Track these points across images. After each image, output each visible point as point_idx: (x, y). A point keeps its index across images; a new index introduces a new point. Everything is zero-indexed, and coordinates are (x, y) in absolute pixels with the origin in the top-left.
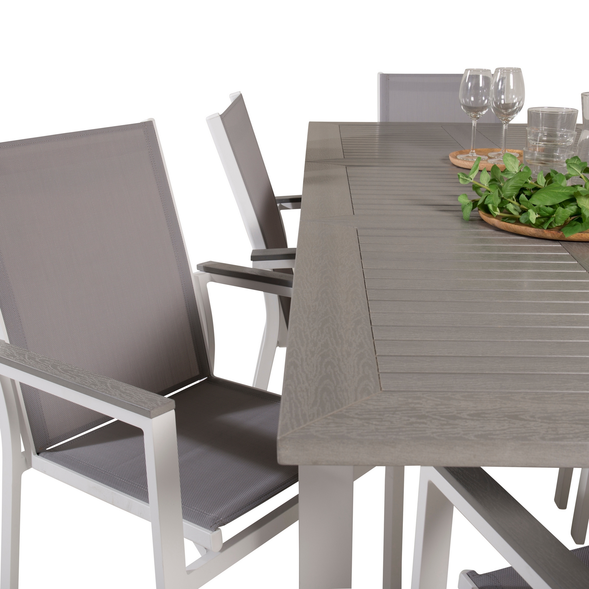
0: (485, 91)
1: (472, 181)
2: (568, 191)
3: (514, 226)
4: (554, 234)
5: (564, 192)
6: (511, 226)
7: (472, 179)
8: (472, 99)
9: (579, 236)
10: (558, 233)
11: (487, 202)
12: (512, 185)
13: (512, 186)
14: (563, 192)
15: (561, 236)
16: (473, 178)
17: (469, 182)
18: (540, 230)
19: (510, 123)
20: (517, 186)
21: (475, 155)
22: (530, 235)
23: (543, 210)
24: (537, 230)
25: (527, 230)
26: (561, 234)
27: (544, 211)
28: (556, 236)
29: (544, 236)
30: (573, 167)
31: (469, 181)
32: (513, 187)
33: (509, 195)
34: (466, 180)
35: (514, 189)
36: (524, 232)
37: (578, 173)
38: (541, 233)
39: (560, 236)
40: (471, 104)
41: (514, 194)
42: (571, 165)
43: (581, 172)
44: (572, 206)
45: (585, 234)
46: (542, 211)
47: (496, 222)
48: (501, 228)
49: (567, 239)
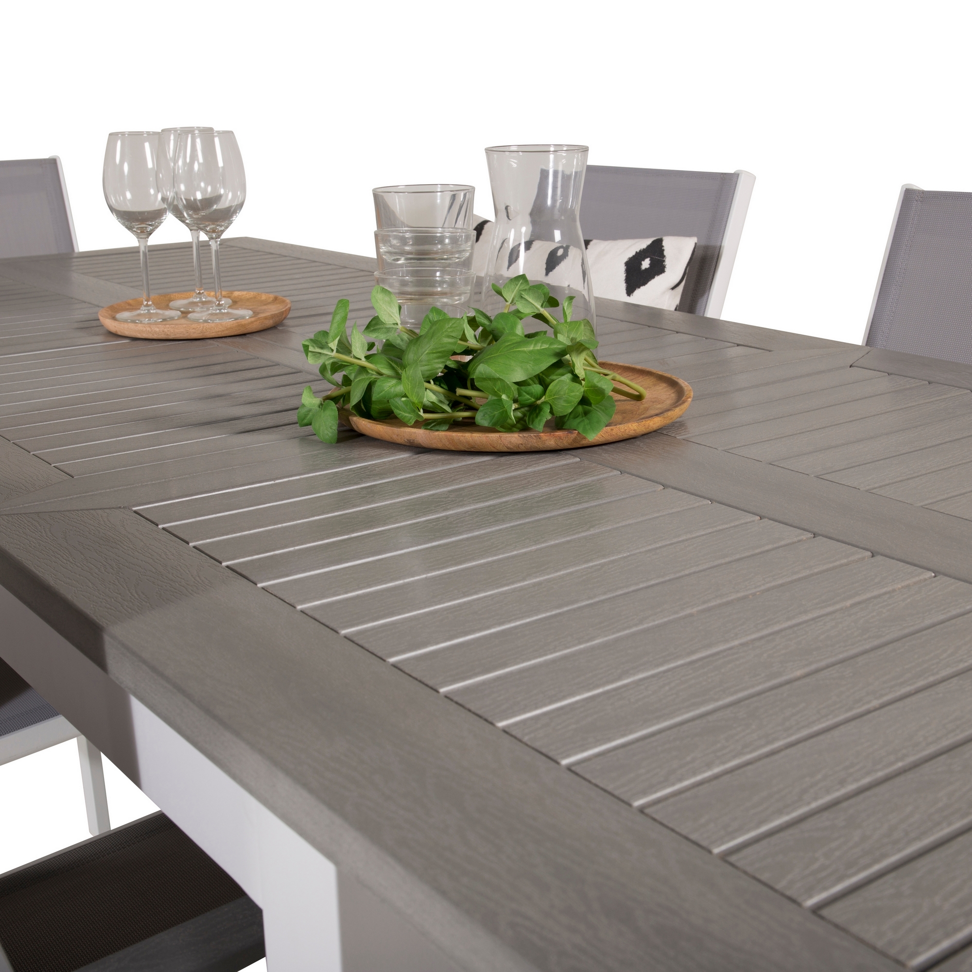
0: (161, 175)
1: (334, 354)
2: (547, 346)
3: (471, 437)
4: (560, 438)
5: (539, 348)
6: (462, 438)
7: (332, 350)
8: (129, 195)
9: (607, 432)
10: (569, 434)
11: (379, 394)
12: (433, 349)
13: (433, 353)
14: (538, 350)
15: (575, 440)
16: (334, 348)
17: (328, 357)
18: (532, 435)
19: (224, 236)
20: (444, 351)
21: (154, 310)
22: (509, 450)
23: (526, 392)
24: (524, 437)
25: (502, 439)
26: (575, 435)
27: (528, 394)
28: (565, 442)
29: (540, 446)
30: (526, 297)
31: (327, 355)
32: (435, 355)
33: (429, 372)
34: (319, 355)
35: (438, 358)
36: (495, 445)
37: (537, 308)
38: (535, 441)
39: (573, 440)
40: (129, 205)
41: (440, 368)
42: (523, 293)
43: (542, 306)
44: (563, 375)
45: (618, 426)
46: (525, 394)
47: (420, 435)
48: (434, 446)
49: (584, 443)
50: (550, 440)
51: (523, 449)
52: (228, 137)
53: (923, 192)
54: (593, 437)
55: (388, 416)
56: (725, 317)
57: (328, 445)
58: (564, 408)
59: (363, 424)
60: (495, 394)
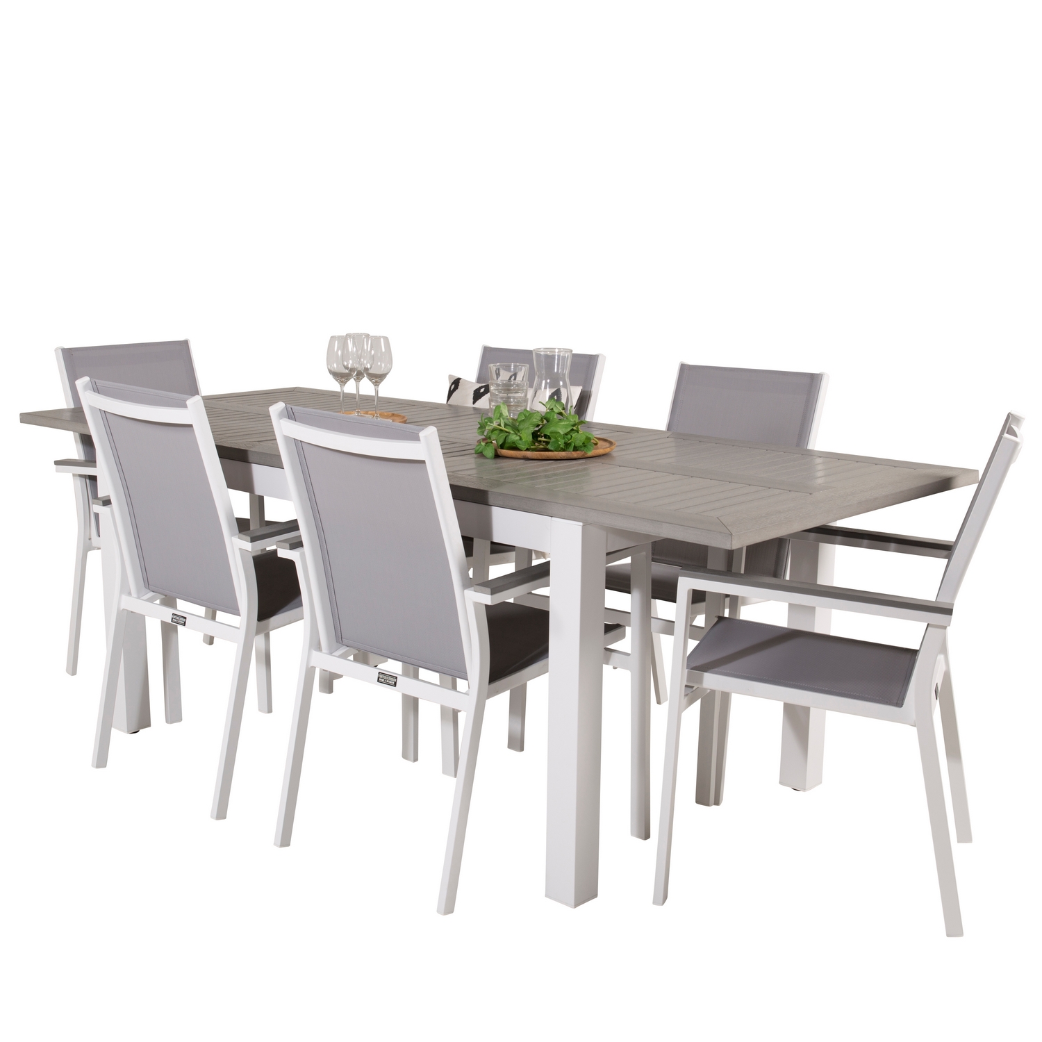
18: (569, 453)
22: (560, 459)
24: (567, 453)
25: (559, 454)
26: (583, 453)
28: (580, 455)
29: (572, 457)
36: (556, 456)
38: (570, 455)
47: (529, 454)
48: (533, 458)
49: (586, 456)
50: (575, 454)
51: (565, 458)
52: (386, 339)
53: (689, 365)
54: (590, 454)
55: (514, 448)
56: (595, 420)
57: (491, 459)
58: (579, 443)
59: (504, 452)
60: (556, 438)
